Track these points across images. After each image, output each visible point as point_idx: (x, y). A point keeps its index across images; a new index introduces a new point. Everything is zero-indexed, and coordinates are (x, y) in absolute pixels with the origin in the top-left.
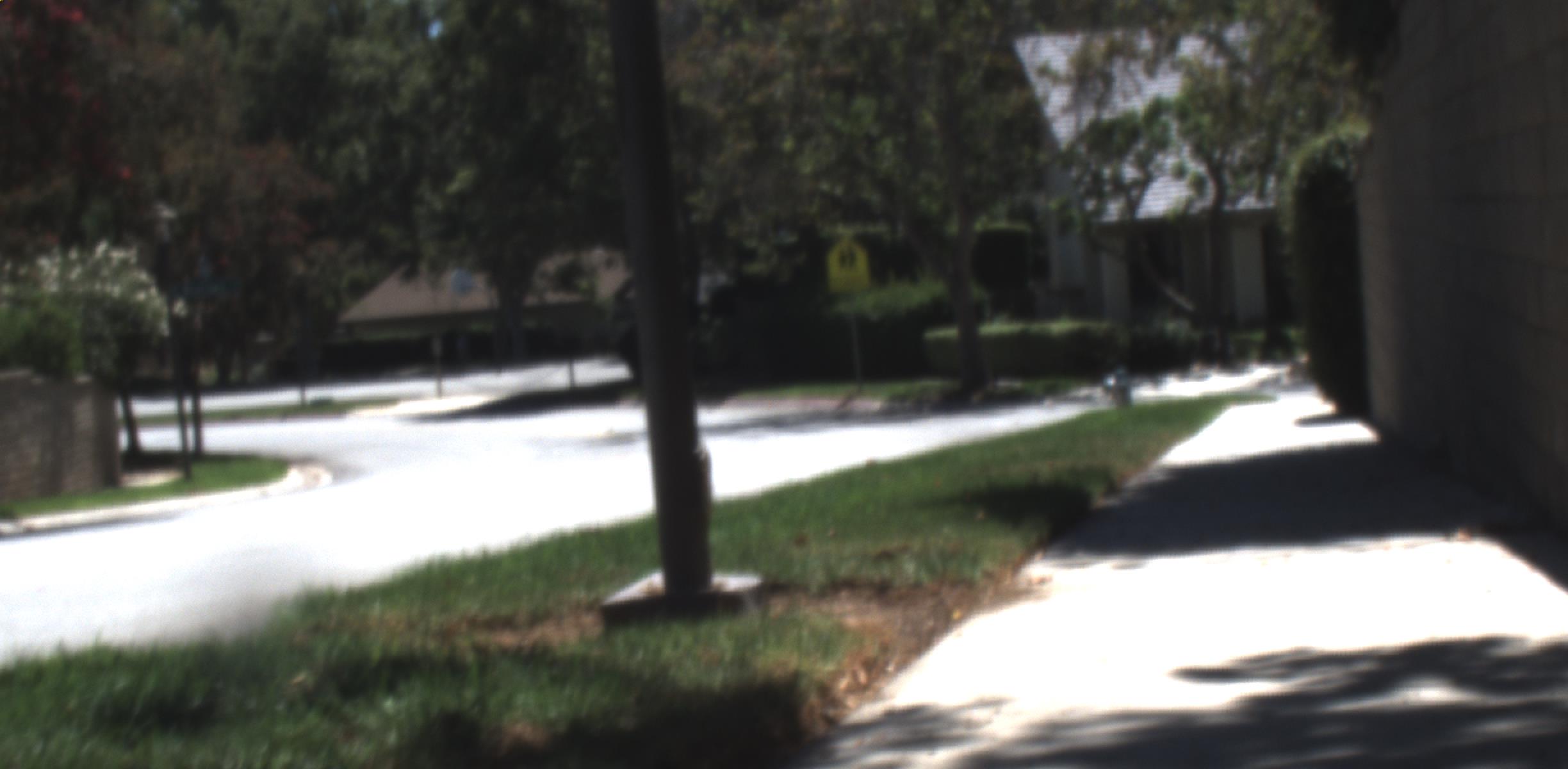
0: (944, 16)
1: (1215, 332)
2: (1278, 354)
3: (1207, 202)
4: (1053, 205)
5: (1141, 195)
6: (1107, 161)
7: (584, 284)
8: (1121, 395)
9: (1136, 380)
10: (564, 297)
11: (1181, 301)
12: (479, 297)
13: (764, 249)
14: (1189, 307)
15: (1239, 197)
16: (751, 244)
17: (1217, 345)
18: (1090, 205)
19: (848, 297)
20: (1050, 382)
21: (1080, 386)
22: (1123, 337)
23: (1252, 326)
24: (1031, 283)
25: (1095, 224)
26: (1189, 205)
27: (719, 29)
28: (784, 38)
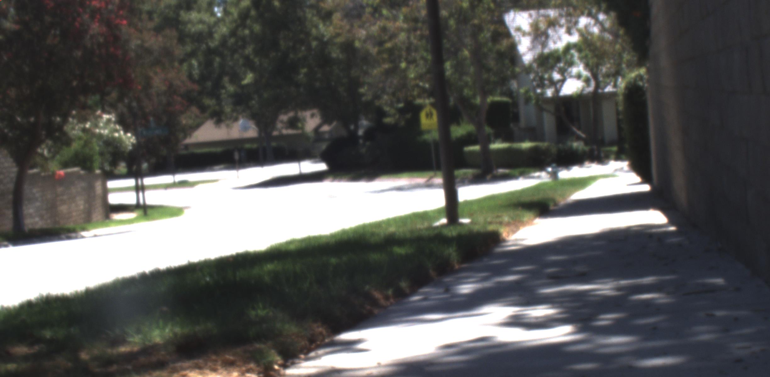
0: (473, 7)
1: (595, 147)
2: (623, 156)
3: (591, 89)
4: (522, 91)
5: (561, 86)
6: (546, 71)
7: (300, 125)
8: (554, 175)
9: (560, 169)
10: (290, 132)
11: (579, 133)
12: (252, 132)
13: (393, 111)
14: (583, 136)
15: (605, 87)
16: (387, 109)
17: (596, 153)
18: (539, 91)
19: (429, 132)
20: (521, 170)
21: (535, 171)
22: (554, 150)
23: (612, 144)
24: (512, 125)
25: (541, 99)
26: (583, 90)
27: (373, 14)
28: (402, 17)
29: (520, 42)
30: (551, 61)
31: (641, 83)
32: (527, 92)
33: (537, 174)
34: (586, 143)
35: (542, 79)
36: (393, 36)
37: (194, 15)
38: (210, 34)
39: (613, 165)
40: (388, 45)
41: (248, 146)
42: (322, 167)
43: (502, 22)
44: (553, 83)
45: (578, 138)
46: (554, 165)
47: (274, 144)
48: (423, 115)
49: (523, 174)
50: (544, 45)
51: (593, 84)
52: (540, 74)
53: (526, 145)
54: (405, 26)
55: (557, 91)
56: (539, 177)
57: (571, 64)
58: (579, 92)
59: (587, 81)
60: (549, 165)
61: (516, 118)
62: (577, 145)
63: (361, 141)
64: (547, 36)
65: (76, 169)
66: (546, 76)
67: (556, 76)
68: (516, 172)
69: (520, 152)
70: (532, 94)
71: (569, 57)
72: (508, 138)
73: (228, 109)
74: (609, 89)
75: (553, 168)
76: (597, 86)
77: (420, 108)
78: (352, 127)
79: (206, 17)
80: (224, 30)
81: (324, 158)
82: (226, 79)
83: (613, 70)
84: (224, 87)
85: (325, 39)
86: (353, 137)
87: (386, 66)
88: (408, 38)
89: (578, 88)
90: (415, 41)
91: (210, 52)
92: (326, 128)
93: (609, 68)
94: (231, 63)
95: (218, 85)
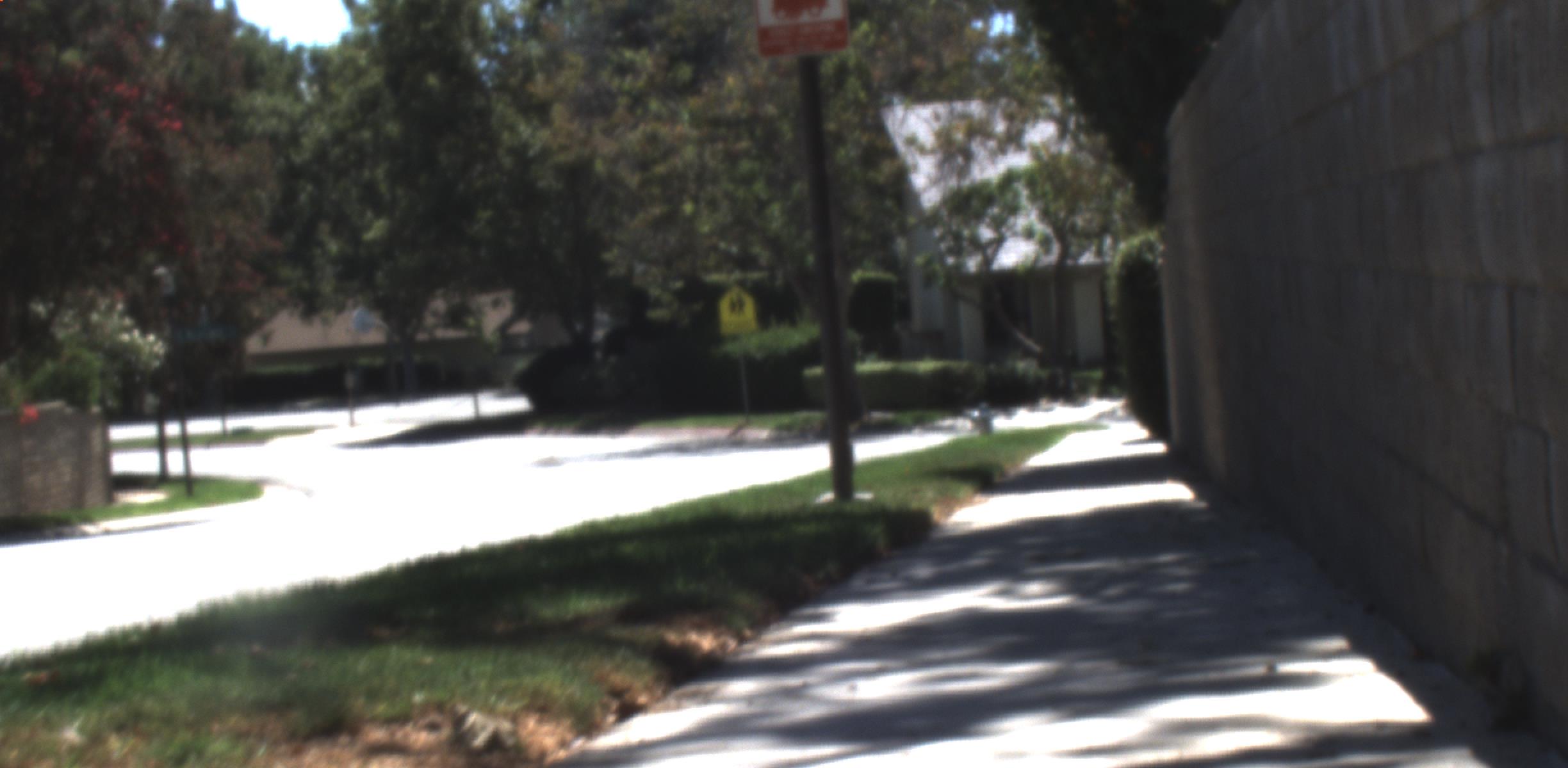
1: (1060, 371)
2: (1114, 389)
3: (1052, 258)
4: (919, 260)
5: (996, 252)
6: (966, 223)
7: (471, 321)
8: (984, 424)
9: (993, 412)
10: (451, 334)
11: (1030, 343)
12: (375, 336)
13: (666, 297)
14: (1037, 348)
15: (1080, 254)
16: (654, 292)
17: (1061, 382)
18: (951, 260)
19: (735, 338)
20: (918, 413)
21: (944, 417)
22: (980, 375)
23: (1091, 365)
24: (897, 326)
25: (957, 275)
26: (1036, 260)
27: (631, 109)
28: (686, 116)
29: (915, 168)
30: (975, 203)
31: (1149, 257)
32: (929, 263)
33: (948, 422)
34: (1043, 362)
35: (957, 237)
36: (670, 152)
37: (260, 100)
38: (294, 139)
39: (1097, 406)
40: (660, 169)
41: (364, 361)
42: (518, 404)
43: (880, 129)
44: (977, 245)
45: (1027, 353)
46: (984, 405)
47: (417, 358)
48: (724, 305)
49: (922, 423)
50: (963, 172)
51: (1056, 248)
52: (954, 228)
53: (926, 366)
54: (694, 133)
55: (988, 261)
56: (951, 429)
57: (1014, 210)
58: (1029, 263)
59: (1045, 243)
60: (974, 404)
61: (905, 311)
62: (1024, 366)
63: (598, 355)
64: (968, 156)
65: (56, 405)
66: (966, 233)
67: (986, 233)
68: (907, 417)
69: (914, 379)
70: (937, 267)
71: (1009, 196)
72: (890, 351)
73: (327, 287)
74: (1087, 258)
75: (981, 410)
76: (1065, 254)
77: (718, 291)
78: (579, 327)
79: (282, 102)
80: (321, 129)
81: (522, 386)
82: (324, 227)
83: (1095, 225)
84: (321, 244)
85: (531, 153)
86: (582, 347)
87: (657, 211)
88: (700, 156)
89: (1027, 257)
90: (711, 163)
91: (292, 175)
92: (522, 327)
93: (1090, 221)
94: (334, 196)
95: (307, 240)
